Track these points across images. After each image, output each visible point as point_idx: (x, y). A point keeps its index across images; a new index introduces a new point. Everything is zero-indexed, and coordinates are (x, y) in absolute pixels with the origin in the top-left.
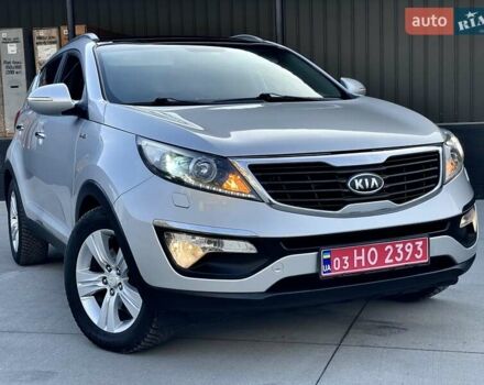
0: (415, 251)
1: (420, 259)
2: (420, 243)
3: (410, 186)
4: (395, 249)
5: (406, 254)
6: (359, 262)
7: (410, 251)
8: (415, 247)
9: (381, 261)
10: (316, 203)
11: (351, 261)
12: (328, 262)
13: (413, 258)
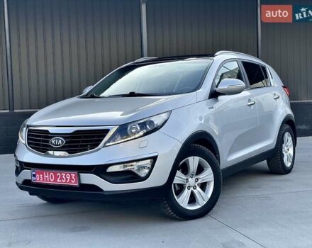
0: (71, 179)
1: (74, 183)
2: (74, 175)
3: (81, 146)
4: (62, 176)
5: (67, 179)
6: (46, 178)
7: (69, 178)
8: (71, 177)
9: (55, 180)
10: (39, 149)
11: (43, 177)
12: (34, 176)
13: (70, 182)
